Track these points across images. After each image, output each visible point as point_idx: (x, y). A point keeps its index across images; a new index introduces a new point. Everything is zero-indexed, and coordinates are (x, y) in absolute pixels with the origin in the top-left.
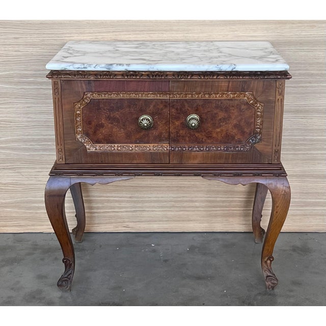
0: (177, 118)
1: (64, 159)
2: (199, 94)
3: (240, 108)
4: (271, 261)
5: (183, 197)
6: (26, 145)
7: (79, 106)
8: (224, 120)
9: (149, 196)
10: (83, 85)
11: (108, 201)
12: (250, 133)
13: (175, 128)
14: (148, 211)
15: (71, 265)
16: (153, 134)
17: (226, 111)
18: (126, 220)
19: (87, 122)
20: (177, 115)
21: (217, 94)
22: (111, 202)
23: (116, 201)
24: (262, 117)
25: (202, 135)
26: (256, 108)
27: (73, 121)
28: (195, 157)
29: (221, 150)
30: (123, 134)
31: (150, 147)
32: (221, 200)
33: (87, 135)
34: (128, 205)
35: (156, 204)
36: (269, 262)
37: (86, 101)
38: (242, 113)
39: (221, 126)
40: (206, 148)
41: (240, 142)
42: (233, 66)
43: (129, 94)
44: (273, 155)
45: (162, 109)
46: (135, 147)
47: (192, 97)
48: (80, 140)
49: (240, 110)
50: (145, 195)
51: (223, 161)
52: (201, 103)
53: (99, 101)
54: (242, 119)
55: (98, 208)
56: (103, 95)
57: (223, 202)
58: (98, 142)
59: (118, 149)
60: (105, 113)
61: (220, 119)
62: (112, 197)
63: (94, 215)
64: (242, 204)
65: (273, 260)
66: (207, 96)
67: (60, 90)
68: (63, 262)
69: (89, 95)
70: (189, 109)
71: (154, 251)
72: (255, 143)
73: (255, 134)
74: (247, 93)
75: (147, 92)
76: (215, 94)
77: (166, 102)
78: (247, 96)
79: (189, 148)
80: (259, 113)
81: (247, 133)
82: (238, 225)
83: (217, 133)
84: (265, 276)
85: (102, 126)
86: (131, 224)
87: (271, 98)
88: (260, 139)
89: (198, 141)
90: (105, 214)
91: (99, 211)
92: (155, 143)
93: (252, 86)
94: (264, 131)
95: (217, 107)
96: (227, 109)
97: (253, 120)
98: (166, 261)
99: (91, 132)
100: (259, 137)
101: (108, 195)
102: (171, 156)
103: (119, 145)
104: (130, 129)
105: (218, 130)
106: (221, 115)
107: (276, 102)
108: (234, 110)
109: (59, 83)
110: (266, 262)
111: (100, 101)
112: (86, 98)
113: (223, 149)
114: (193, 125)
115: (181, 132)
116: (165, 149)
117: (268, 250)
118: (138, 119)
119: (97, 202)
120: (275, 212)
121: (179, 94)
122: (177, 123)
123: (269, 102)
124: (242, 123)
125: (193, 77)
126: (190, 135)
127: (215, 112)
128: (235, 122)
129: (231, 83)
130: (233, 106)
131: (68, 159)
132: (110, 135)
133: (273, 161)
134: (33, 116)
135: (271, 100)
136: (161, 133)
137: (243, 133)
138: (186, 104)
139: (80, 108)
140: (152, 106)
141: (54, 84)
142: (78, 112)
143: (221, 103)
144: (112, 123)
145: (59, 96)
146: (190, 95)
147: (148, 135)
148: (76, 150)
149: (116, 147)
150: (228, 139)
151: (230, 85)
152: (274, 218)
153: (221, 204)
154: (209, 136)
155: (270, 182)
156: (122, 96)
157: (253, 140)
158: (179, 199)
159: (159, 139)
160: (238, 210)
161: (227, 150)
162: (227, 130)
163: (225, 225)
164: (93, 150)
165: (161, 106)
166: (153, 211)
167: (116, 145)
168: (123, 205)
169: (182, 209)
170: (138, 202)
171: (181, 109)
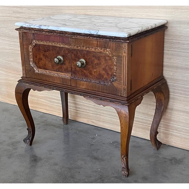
1: (25, 75)
3: (106, 59)
4: (125, 159)
8: (98, 64)
10: (31, 35)
13: (74, 66)
14: (103, 116)
15: (31, 132)
16: (64, 67)
17: (98, 60)
18: (92, 118)
19: (35, 56)
20: (75, 58)
21: (93, 48)
22: (85, 107)
23: (88, 107)
24: (116, 65)
25: (87, 72)
26: (113, 59)
27: (28, 55)
28: (83, 84)
29: (96, 82)
30: (51, 65)
31: (62, 75)
33: (35, 63)
34: (93, 110)
37: (33, 44)
38: (107, 62)
39: (96, 68)
40: (89, 80)
41: (106, 79)
42: (97, 32)
43: (51, 43)
44: (123, 91)
45: (67, 54)
46: (56, 73)
47: (80, 48)
48: (32, 65)
49: (106, 60)
51: (96, 90)
52: (86, 53)
53: (40, 45)
54: (107, 66)
56: (40, 42)
58: (40, 67)
59: (48, 73)
60: (42, 52)
61: (96, 64)
63: (78, 112)
66: (88, 49)
67: (22, 37)
69: (34, 41)
70: (80, 55)
71: (93, 138)
72: (113, 81)
74: (108, 49)
75: (59, 42)
77: (69, 50)
78: (108, 52)
80: (115, 63)
81: (110, 75)
83: (95, 72)
85: (41, 59)
88: (116, 80)
89: (86, 76)
92: (65, 73)
93: (110, 45)
94: (117, 75)
95: (94, 56)
96: (99, 58)
97: (113, 67)
98: (92, 145)
99: (37, 61)
100: (115, 78)
102: (72, 82)
103: (49, 71)
105: (95, 70)
106: (96, 61)
107: (123, 57)
108: (102, 59)
109: (21, 33)
114: (78, 65)
115: (77, 68)
116: (69, 77)
121: (74, 46)
122: (75, 63)
124: (107, 68)
125: (78, 36)
127: (93, 59)
128: (103, 67)
129: (98, 42)
130: (102, 57)
131: (27, 75)
132: (45, 65)
133: (123, 94)
135: (120, 55)
136: (68, 68)
137: (108, 74)
138: (79, 52)
139: (31, 48)
140: (62, 51)
142: (30, 50)
143: (96, 54)
144: (45, 59)
145: (22, 40)
147: (62, 67)
148: (30, 70)
150: (100, 77)
154: (91, 74)
156: (48, 43)
159: (66, 71)
161: (99, 83)
162: (100, 71)
164: (37, 71)
165: (67, 52)
166: (105, 116)
167: (47, 71)
168: (91, 109)
171: (76, 55)
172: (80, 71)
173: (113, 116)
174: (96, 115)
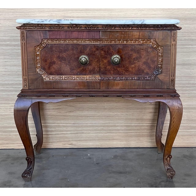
0: (105, 58)
1: (28, 86)
2: (120, 40)
3: (147, 51)
4: (170, 158)
5: (109, 123)
6: (4, 88)
7: (39, 48)
8: (137, 59)
9: (86, 122)
10: (42, 34)
11: (59, 126)
12: (155, 68)
13: (104, 65)
14: (85, 133)
15: (31, 162)
16: (89, 68)
17: (138, 53)
18: (71, 140)
19: (44, 60)
20: (105, 55)
21: (132, 40)
24: (162, 56)
25: (122, 69)
26: (158, 50)
27: (35, 59)
28: (117, 85)
29: (134, 79)
30: (69, 69)
31: (87, 78)
32: (134, 125)
33: (44, 69)
34: (72, 129)
35: (91, 128)
36: (168, 159)
37: (43, 45)
38: (148, 54)
39: (134, 63)
40: (125, 78)
41: (147, 74)
42: (142, 21)
43: (73, 41)
44: (170, 82)
45: (95, 52)
46: (77, 77)
48: (39, 72)
50: (84, 122)
51: (136, 87)
52: (121, 47)
53: (52, 46)
54: (149, 58)
55: (52, 131)
56: (55, 42)
57: (136, 126)
58: (51, 74)
59: (65, 79)
60: (56, 54)
61: (134, 59)
62: (61, 123)
63: (49, 136)
64: (149, 128)
65: (171, 157)
66: (125, 42)
67: (25, 37)
68: (26, 160)
69: (45, 41)
70: (113, 51)
71: (90, 158)
72: (158, 75)
73: (158, 68)
74: (152, 40)
75: (84, 39)
76: (131, 40)
77: (98, 47)
79: (113, 78)
80: (160, 54)
81: (152, 68)
82: (146, 142)
83: (132, 68)
84: (166, 169)
85: (54, 63)
86: (74, 143)
87: (168, 43)
88: (161, 72)
89: (119, 74)
90: (57, 136)
91: (52, 133)
92: (90, 75)
93: (155, 35)
94: (164, 66)
95: (132, 50)
96: (138, 52)
97: (156, 59)
98: (98, 164)
99: (46, 67)
100: (160, 71)
101: (59, 122)
102: (101, 84)
103: (66, 76)
104: (73, 65)
105: (133, 66)
106: (135, 55)
107: (172, 46)
108: (143, 52)
109: (25, 32)
110: (167, 159)
112: (43, 43)
113: (136, 78)
114: (116, 61)
115: (108, 67)
116: (97, 79)
117: (168, 150)
118: (78, 58)
119: (51, 127)
120: (172, 122)
121: (106, 41)
122: (105, 61)
123: (166, 46)
124: (149, 61)
126: (114, 69)
127: (131, 53)
128: (144, 60)
130: (142, 49)
131: (31, 86)
132: (59, 70)
133: (170, 86)
134: (9, 68)
135: (168, 44)
136: (94, 68)
137: (150, 68)
138: (111, 48)
139: (39, 50)
140: (88, 49)
141: (22, 33)
142: (38, 53)
143: (135, 47)
144: (61, 61)
145: (25, 42)
146: (114, 42)
147: (85, 69)
148: (36, 79)
150: (139, 72)
151: (141, 34)
152: (172, 126)
153: (135, 128)
154: (127, 70)
155: (168, 101)
156: (67, 42)
157: (156, 73)
158: (106, 125)
159: (92, 72)
160: (146, 132)
161: (139, 80)
162: (139, 66)
163: (137, 142)
164: (48, 79)
165: (94, 49)
167: (64, 76)
168: (69, 129)
169: (109, 132)
170: (79, 127)
171: (108, 51)
172: (113, 69)
173: (99, 130)
174: (76, 135)
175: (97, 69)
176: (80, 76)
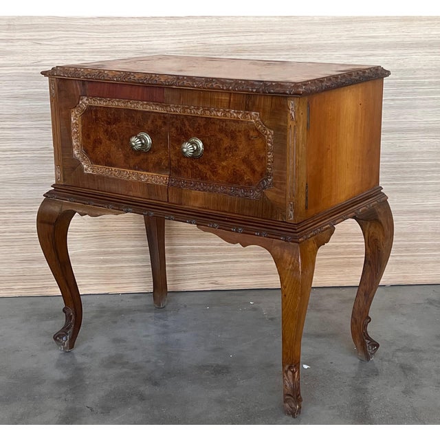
1: (62, 180)
2: (198, 109)
3: (248, 136)
7: (76, 113)
8: (230, 149)
10: (78, 86)
12: (262, 173)
13: (175, 154)
16: (152, 159)
17: (232, 137)
18: (214, 274)
19: (86, 134)
20: (178, 137)
21: (218, 111)
24: (273, 150)
25: (205, 167)
26: (266, 136)
27: (69, 131)
28: (196, 198)
30: (122, 155)
31: (149, 177)
33: (86, 151)
37: (82, 107)
38: (251, 142)
39: (226, 158)
41: (249, 184)
43: (124, 103)
45: (161, 127)
46: (133, 174)
47: (191, 113)
48: (77, 156)
49: (249, 138)
51: (227, 208)
52: (202, 123)
54: (252, 151)
56: (98, 102)
58: (97, 162)
59: (114, 174)
60: (103, 125)
61: (226, 149)
66: (207, 113)
69: (84, 100)
71: (255, 309)
72: (266, 188)
74: (253, 113)
75: (141, 101)
76: (216, 111)
77: (165, 118)
78: (254, 117)
80: (269, 144)
81: (258, 173)
83: (223, 167)
85: (100, 142)
87: (282, 124)
88: (272, 184)
89: (201, 176)
92: (154, 172)
93: (257, 103)
94: (275, 172)
95: (221, 130)
96: (233, 135)
97: (263, 154)
99: (89, 148)
100: (270, 180)
102: (169, 193)
103: (117, 169)
104: (128, 150)
105: (224, 164)
106: (226, 142)
107: (289, 129)
108: (241, 137)
109: (55, 81)
111: (98, 109)
112: (82, 103)
113: (228, 190)
114: (185, 150)
115: (182, 161)
116: (164, 182)
121: (176, 107)
122: (178, 148)
123: (280, 128)
124: (252, 158)
125: (185, 84)
126: (193, 165)
127: (219, 137)
128: (243, 154)
129: (232, 96)
130: (239, 131)
131: (66, 180)
132: (108, 156)
135: (282, 126)
136: (161, 160)
137: (254, 171)
138: (187, 123)
139: (77, 115)
140: (149, 122)
141: (51, 82)
142: (75, 121)
143: (226, 125)
144: (110, 140)
147: (147, 159)
149: (114, 172)
150: (235, 179)
151: (232, 99)
154: (214, 172)
156: (116, 104)
157: (263, 184)
159: (158, 167)
162: (234, 165)
164: (90, 171)
165: (159, 123)
167: (113, 169)
171: (181, 129)
172: (191, 166)
175: (165, 163)
176: (138, 172)
